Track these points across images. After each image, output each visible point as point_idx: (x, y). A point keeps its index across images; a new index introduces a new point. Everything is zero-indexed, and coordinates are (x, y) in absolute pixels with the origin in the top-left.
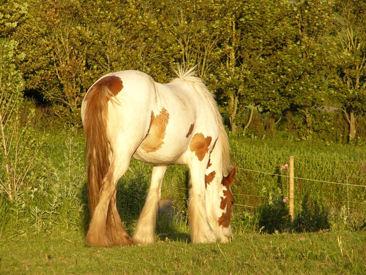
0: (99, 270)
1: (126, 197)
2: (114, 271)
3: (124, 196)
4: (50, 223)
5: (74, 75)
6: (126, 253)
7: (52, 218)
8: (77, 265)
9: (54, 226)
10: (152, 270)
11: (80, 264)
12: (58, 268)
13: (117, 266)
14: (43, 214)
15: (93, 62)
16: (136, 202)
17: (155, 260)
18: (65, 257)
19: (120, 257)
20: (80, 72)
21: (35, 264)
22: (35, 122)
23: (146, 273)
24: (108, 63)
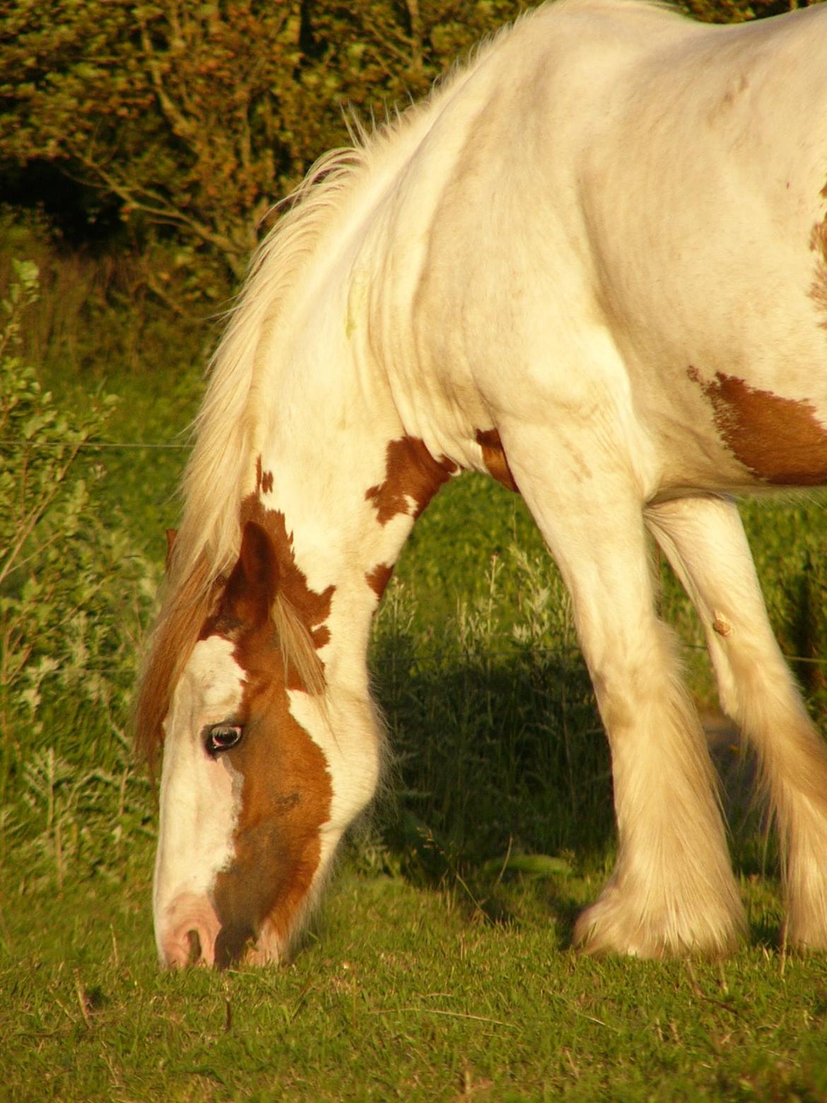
0: (338, 1059)
1: (499, 701)
2: (414, 1060)
3: (490, 695)
4: (117, 832)
5: (241, 94)
6: (481, 974)
7: (126, 810)
8: (232, 1033)
9: (137, 848)
10: (606, 1055)
11: (245, 1027)
12: (134, 1048)
13: (433, 1038)
14: (82, 789)
15: (339, 25)
16: (548, 722)
17: (625, 1007)
18: (175, 998)
19: (455, 994)
20: (272, 77)
21: (20, 1029)
22: (51, 333)
23: (576, 1070)
24: (409, 33)
